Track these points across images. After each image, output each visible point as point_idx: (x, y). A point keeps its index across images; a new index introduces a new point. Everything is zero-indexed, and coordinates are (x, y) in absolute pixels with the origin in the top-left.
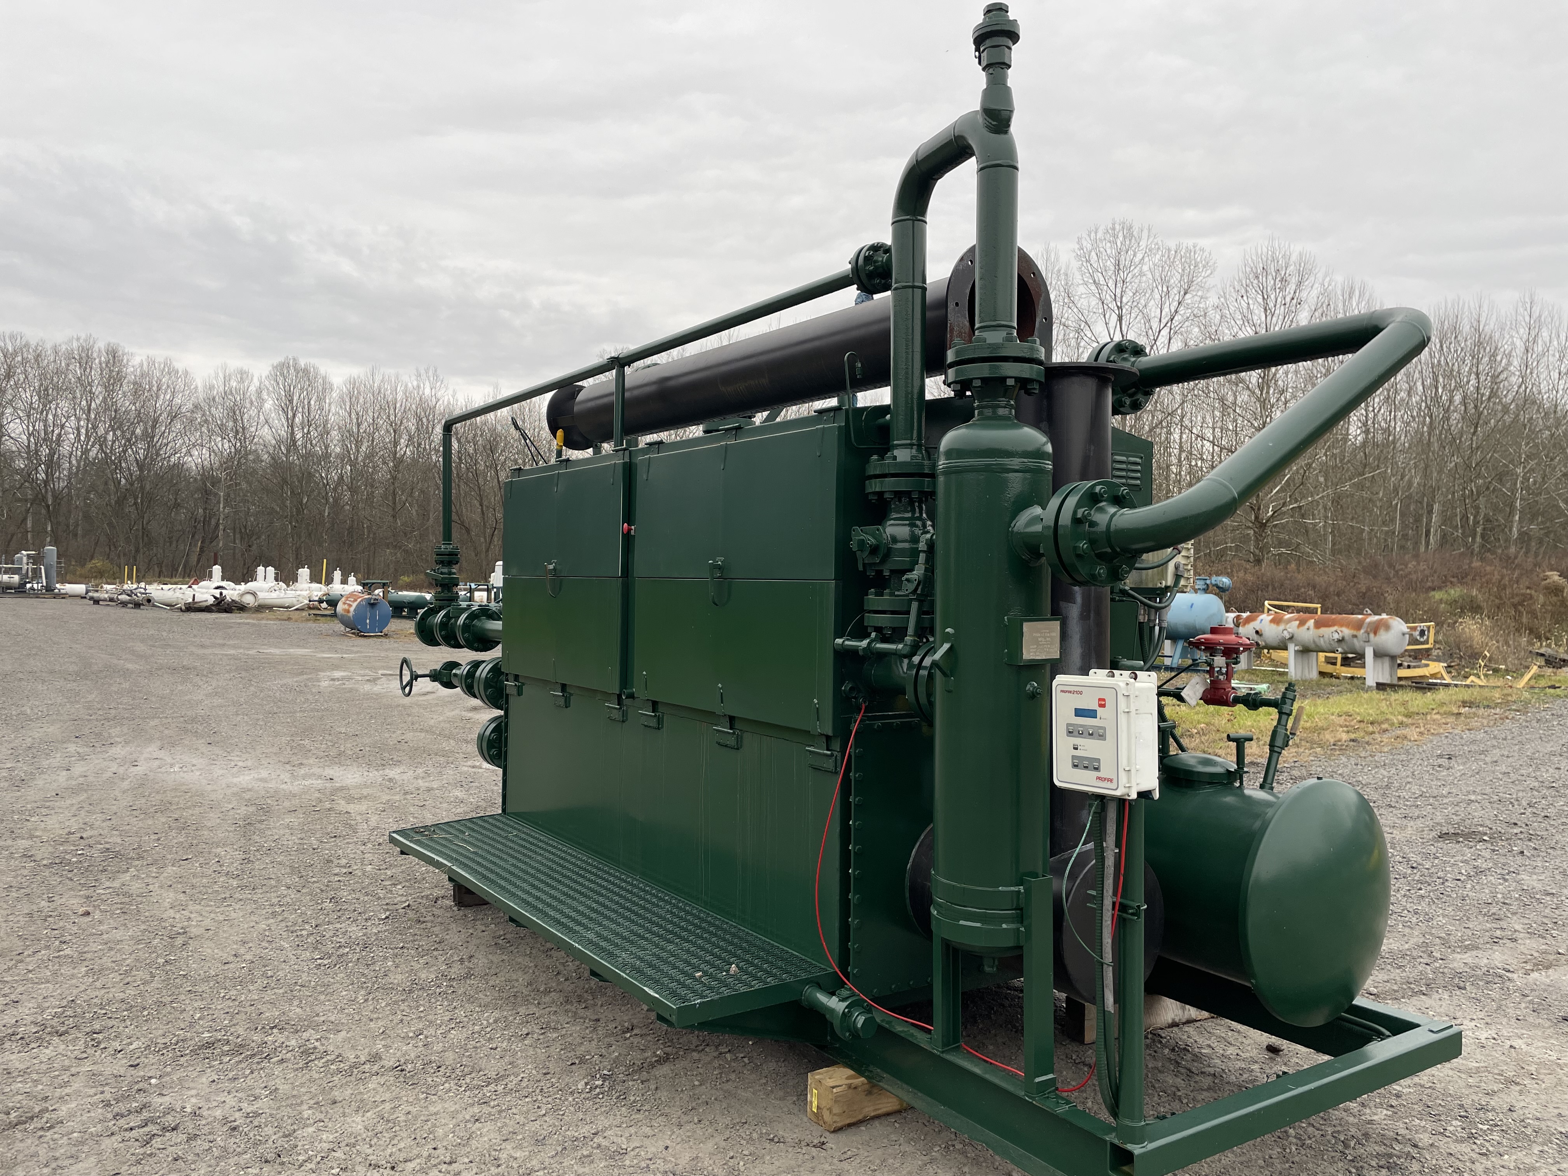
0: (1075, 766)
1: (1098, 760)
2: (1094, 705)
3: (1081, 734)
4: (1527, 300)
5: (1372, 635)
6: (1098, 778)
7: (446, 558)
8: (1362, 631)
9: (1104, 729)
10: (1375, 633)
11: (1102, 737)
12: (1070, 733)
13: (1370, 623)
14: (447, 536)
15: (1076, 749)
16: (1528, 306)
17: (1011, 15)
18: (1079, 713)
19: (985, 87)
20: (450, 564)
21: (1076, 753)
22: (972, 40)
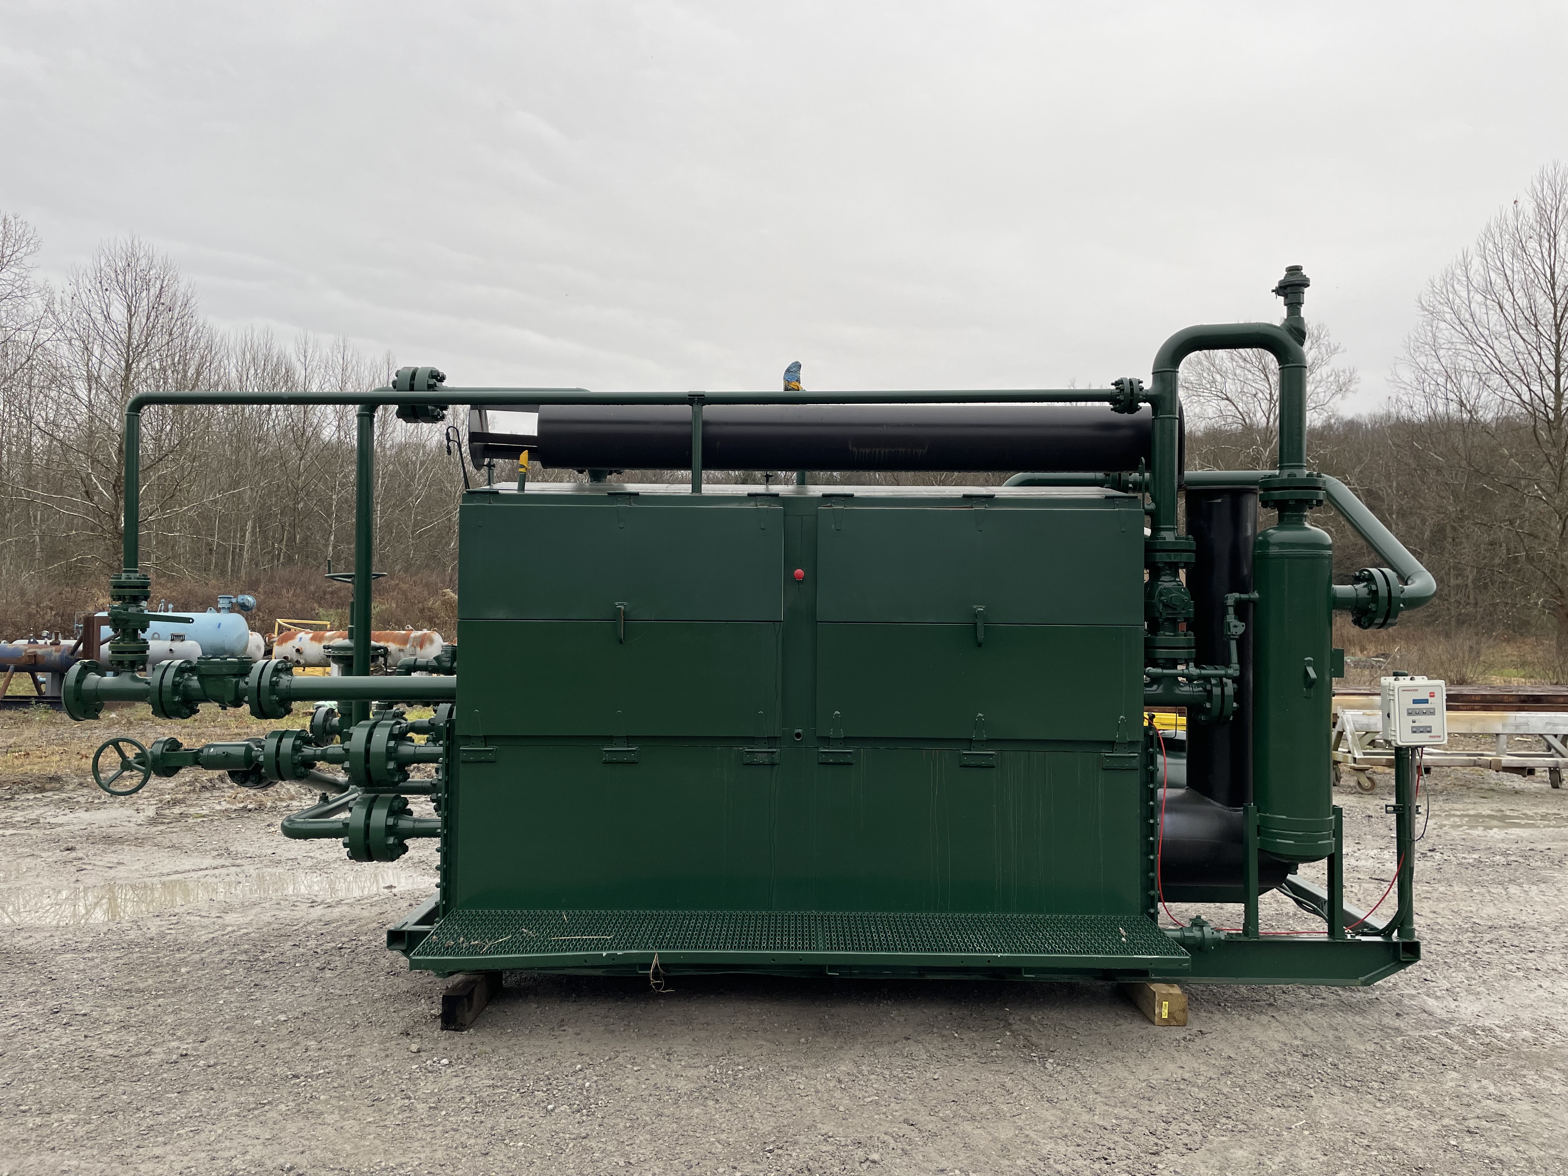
0: (1414, 732)
1: (1430, 727)
2: (1427, 697)
3: (1417, 714)
5: (418, 649)
6: (1431, 737)
7: (127, 592)
8: (408, 646)
9: (1434, 709)
10: (421, 647)
11: (1433, 713)
12: (1409, 714)
13: (415, 638)
14: (132, 559)
15: (1414, 722)
18: (1415, 702)
20: (135, 600)
21: (1414, 725)
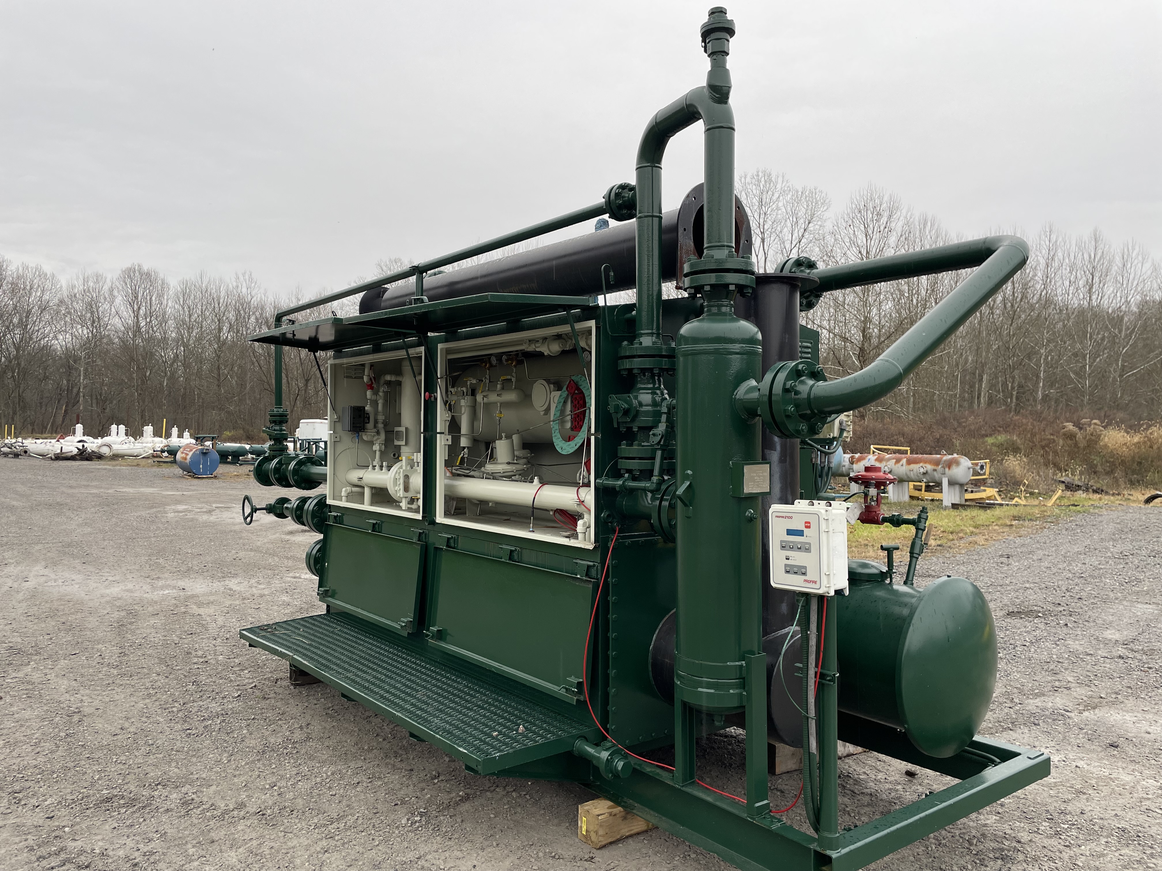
0: (787, 572)
1: (805, 568)
2: (801, 527)
3: (791, 549)
4: (1048, 230)
5: (947, 469)
6: (805, 581)
7: (278, 418)
8: (940, 467)
9: (810, 544)
10: (949, 468)
11: (808, 550)
12: (783, 547)
13: (945, 461)
14: (279, 402)
15: (787, 559)
16: (1048, 234)
17: (729, 16)
18: (790, 532)
19: (710, 69)
20: (281, 423)
21: (788, 562)
22: (700, 35)
